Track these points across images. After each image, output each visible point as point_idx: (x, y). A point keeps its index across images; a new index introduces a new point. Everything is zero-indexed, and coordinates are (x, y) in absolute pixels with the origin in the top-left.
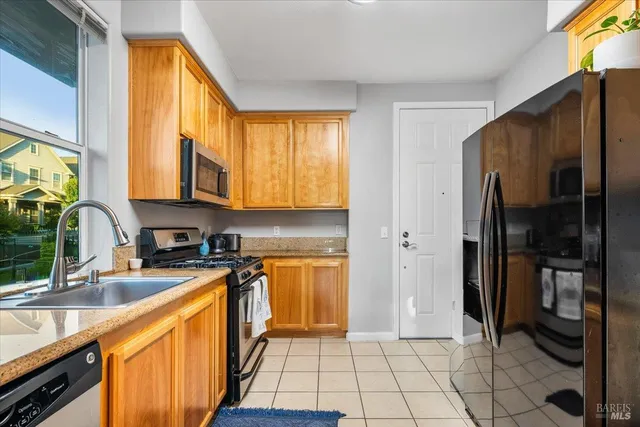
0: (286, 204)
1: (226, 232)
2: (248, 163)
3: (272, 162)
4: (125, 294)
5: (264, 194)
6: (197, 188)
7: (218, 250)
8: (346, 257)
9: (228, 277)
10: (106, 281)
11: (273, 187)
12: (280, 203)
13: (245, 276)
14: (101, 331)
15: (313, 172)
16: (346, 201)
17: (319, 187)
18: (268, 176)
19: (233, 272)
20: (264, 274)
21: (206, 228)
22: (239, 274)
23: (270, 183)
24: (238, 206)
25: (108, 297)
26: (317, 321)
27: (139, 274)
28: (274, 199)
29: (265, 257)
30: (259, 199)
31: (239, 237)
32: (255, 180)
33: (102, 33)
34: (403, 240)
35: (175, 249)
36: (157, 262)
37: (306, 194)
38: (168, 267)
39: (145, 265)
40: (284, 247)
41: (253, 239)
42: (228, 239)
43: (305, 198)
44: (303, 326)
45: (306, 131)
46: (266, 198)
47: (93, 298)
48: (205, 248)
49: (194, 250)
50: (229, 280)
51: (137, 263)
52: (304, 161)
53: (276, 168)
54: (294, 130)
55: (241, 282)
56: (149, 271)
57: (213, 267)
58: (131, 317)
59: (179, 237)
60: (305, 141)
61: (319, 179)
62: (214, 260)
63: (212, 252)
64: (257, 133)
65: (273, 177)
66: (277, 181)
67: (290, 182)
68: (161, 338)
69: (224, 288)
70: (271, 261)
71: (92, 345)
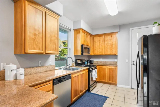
0: (103, 54)
1: (90, 60)
2: (95, 45)
3: (100, 45)
4: (73, 69)
5: (98, 52)
6: (84, 53)
7: (89, 63)
8: (117, 66)
9: (88, 68)
10: (71, 68)
11: (100, 50)
12: (101, 54)
13: (91, 69)
14: (71, 73)
15: (109, 46)
16: (117, 53)
17: (110, 50)
18: (99, 48)
19: (89, 68)
20: (96, 69)
21: (86, 59)
22: (90, 68)
23: (99, 50)
24: (93, 54)
25: (71, 70)
26: (110, 81)
27: (75, 67)
28: (100, 53)
29: (98, 65)
30: (97, 53)
31: (93, 61)
32: (96, 49)
33: (71, 30)
34: (133, 63)
35: (81, 63)
36: (78, 65)
37: (107, 52)
38: (79, 66)
39: (76, 66)
40: (103, 63)
41: (96, 61)
42: (91, 61)
43: (107, 53)
44: (106, 81)
45: (107, 38)
46: (98, 53)
47: (70, 70)
48: (86, 63)
49: (84, 63)
50: (89, 69)
51: (75, 65)
52: (107, 44)
53: (100, 46)
54: (104, 37)
55: (91, 70)
56: (76, 67)
57: (86, 67)
58: (74, 72)
59: (81, 61)
60: (107, 40)
61: (110, 48)
62: (87, 65)
63: (87, 64)
64: (96, 39)
65: (100, 48)
66: (101, 49)
67: (103, 49)
68: (77, 76)
69: (88, 70)
70: (99, 66)
71: (70, 74)
